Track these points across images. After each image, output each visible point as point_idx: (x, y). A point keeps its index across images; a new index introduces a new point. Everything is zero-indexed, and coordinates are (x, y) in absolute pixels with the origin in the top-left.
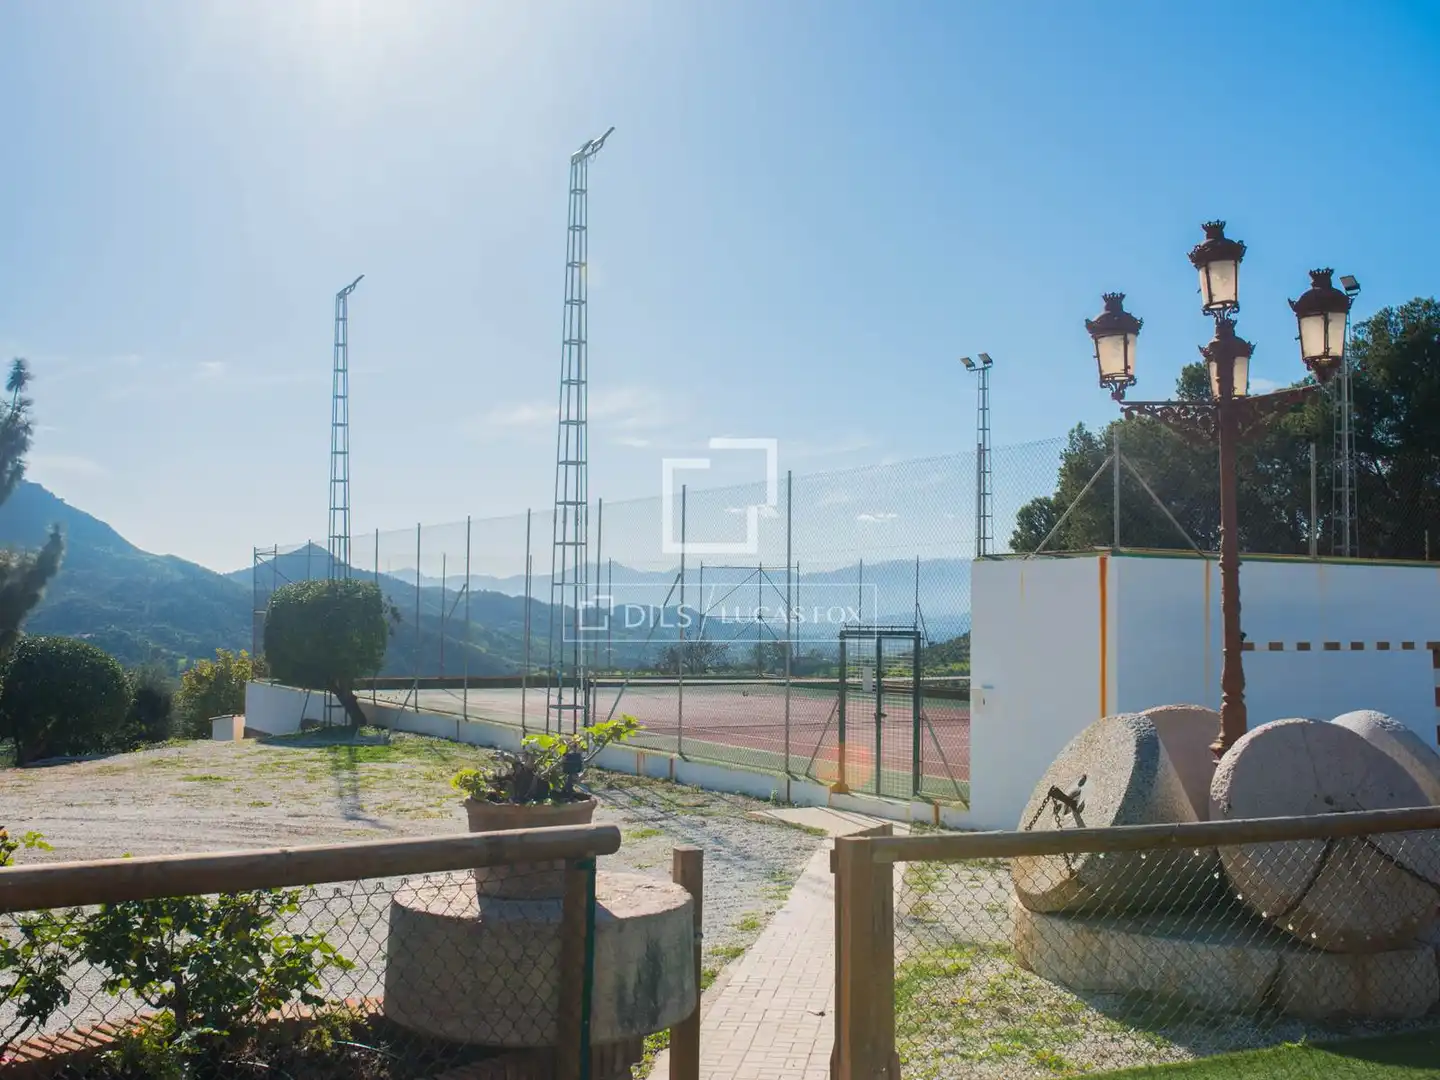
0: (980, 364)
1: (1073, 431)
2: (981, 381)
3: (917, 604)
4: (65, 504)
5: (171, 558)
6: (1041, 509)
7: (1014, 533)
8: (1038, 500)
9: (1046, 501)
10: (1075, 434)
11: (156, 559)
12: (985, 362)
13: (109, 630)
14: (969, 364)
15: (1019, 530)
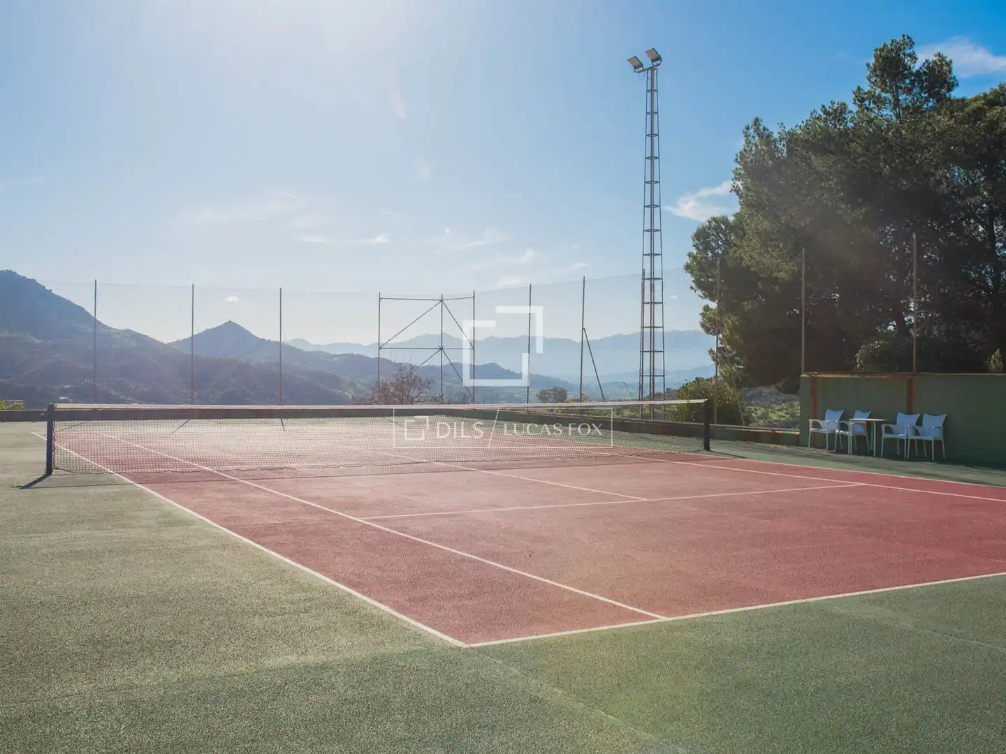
0: (647, 63)
1: (748, 128)
2: (649, 81)
3: (583, 329)
4: (52, 293)
5: (128, 331)
6: (718, 229)
7: (690, 255)
8: (714, 219)
9: (724, 220)
10: (751, 131)
11: (119, 332)
12: (653, 61)
13: (83, 382)
14: (638, 66)
15: (695, 252)
